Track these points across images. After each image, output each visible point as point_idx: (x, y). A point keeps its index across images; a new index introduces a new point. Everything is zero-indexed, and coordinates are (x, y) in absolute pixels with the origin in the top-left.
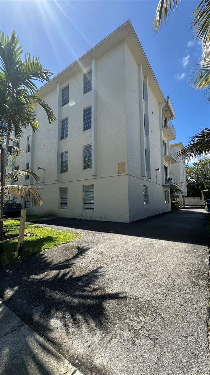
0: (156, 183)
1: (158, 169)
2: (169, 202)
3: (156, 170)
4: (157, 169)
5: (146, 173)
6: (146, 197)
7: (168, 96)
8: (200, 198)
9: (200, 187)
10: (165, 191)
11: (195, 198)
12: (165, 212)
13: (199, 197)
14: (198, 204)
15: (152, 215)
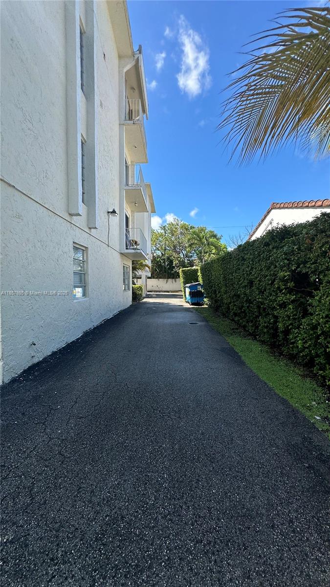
0: (108, 246)
1: (114, 212)
2: (129, 289)
3: (108, 212)
4: (111, 210)
5: (82, 209)
6: (81, 277)
7: (140, 46)
8: (166, 280)
9: (167, 264)
10: (124, 267)
11: (160, 279)
12: (122, 308)
13: (165, 278)
14: (164, 290)
15: (96, 323)
